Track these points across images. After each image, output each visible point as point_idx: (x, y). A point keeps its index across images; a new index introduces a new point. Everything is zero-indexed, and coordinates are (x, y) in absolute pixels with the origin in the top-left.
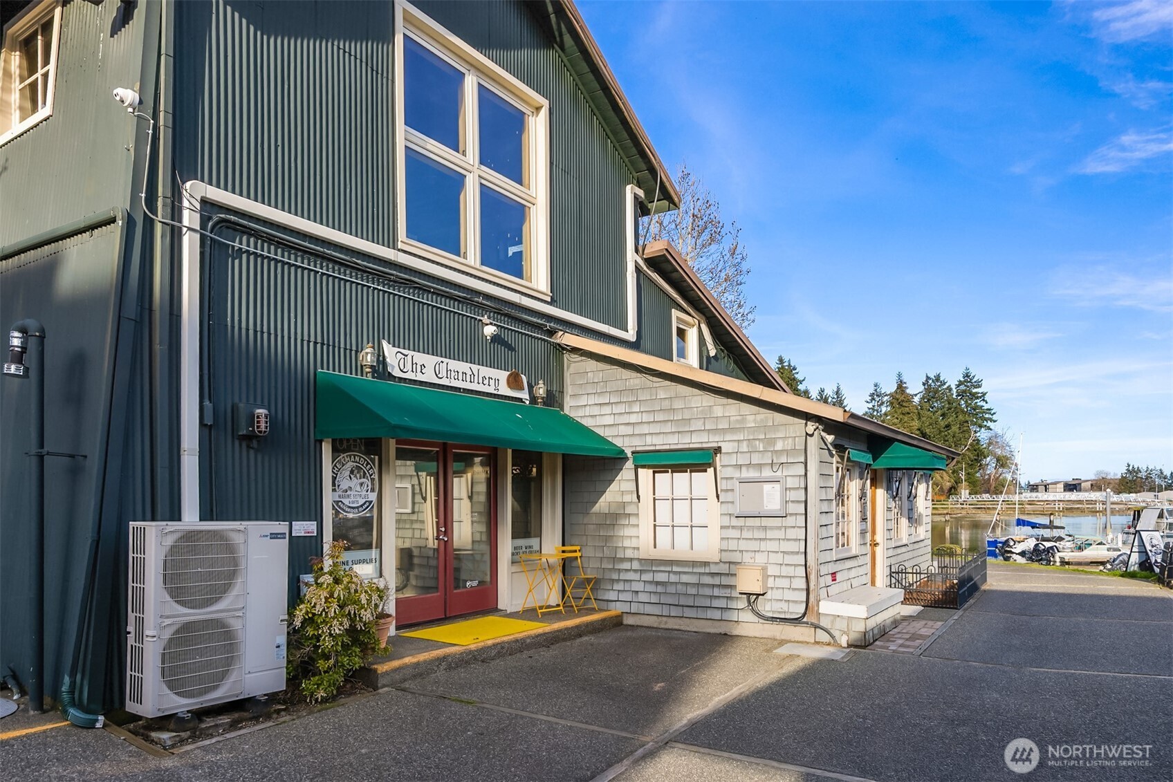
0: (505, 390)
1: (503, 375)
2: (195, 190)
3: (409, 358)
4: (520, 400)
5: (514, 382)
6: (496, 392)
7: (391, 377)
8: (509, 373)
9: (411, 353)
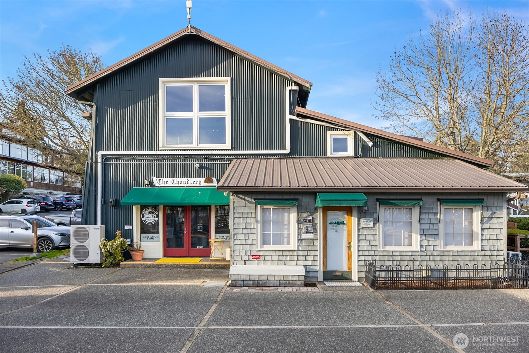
0: (203, 184)
1: (203, 179)
2: (100, 153)
3: (162, 180)
4: (214, 186)
5: (209, 180)
6: (200, 185)
7: (155, 186)
8: (205, 178)
9: (162, 179)
